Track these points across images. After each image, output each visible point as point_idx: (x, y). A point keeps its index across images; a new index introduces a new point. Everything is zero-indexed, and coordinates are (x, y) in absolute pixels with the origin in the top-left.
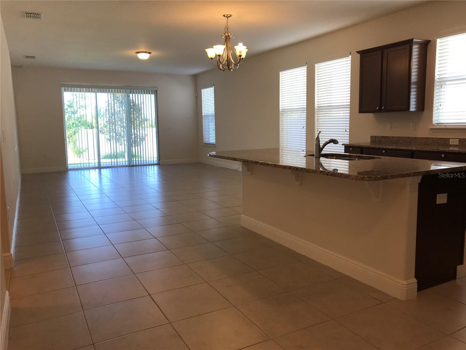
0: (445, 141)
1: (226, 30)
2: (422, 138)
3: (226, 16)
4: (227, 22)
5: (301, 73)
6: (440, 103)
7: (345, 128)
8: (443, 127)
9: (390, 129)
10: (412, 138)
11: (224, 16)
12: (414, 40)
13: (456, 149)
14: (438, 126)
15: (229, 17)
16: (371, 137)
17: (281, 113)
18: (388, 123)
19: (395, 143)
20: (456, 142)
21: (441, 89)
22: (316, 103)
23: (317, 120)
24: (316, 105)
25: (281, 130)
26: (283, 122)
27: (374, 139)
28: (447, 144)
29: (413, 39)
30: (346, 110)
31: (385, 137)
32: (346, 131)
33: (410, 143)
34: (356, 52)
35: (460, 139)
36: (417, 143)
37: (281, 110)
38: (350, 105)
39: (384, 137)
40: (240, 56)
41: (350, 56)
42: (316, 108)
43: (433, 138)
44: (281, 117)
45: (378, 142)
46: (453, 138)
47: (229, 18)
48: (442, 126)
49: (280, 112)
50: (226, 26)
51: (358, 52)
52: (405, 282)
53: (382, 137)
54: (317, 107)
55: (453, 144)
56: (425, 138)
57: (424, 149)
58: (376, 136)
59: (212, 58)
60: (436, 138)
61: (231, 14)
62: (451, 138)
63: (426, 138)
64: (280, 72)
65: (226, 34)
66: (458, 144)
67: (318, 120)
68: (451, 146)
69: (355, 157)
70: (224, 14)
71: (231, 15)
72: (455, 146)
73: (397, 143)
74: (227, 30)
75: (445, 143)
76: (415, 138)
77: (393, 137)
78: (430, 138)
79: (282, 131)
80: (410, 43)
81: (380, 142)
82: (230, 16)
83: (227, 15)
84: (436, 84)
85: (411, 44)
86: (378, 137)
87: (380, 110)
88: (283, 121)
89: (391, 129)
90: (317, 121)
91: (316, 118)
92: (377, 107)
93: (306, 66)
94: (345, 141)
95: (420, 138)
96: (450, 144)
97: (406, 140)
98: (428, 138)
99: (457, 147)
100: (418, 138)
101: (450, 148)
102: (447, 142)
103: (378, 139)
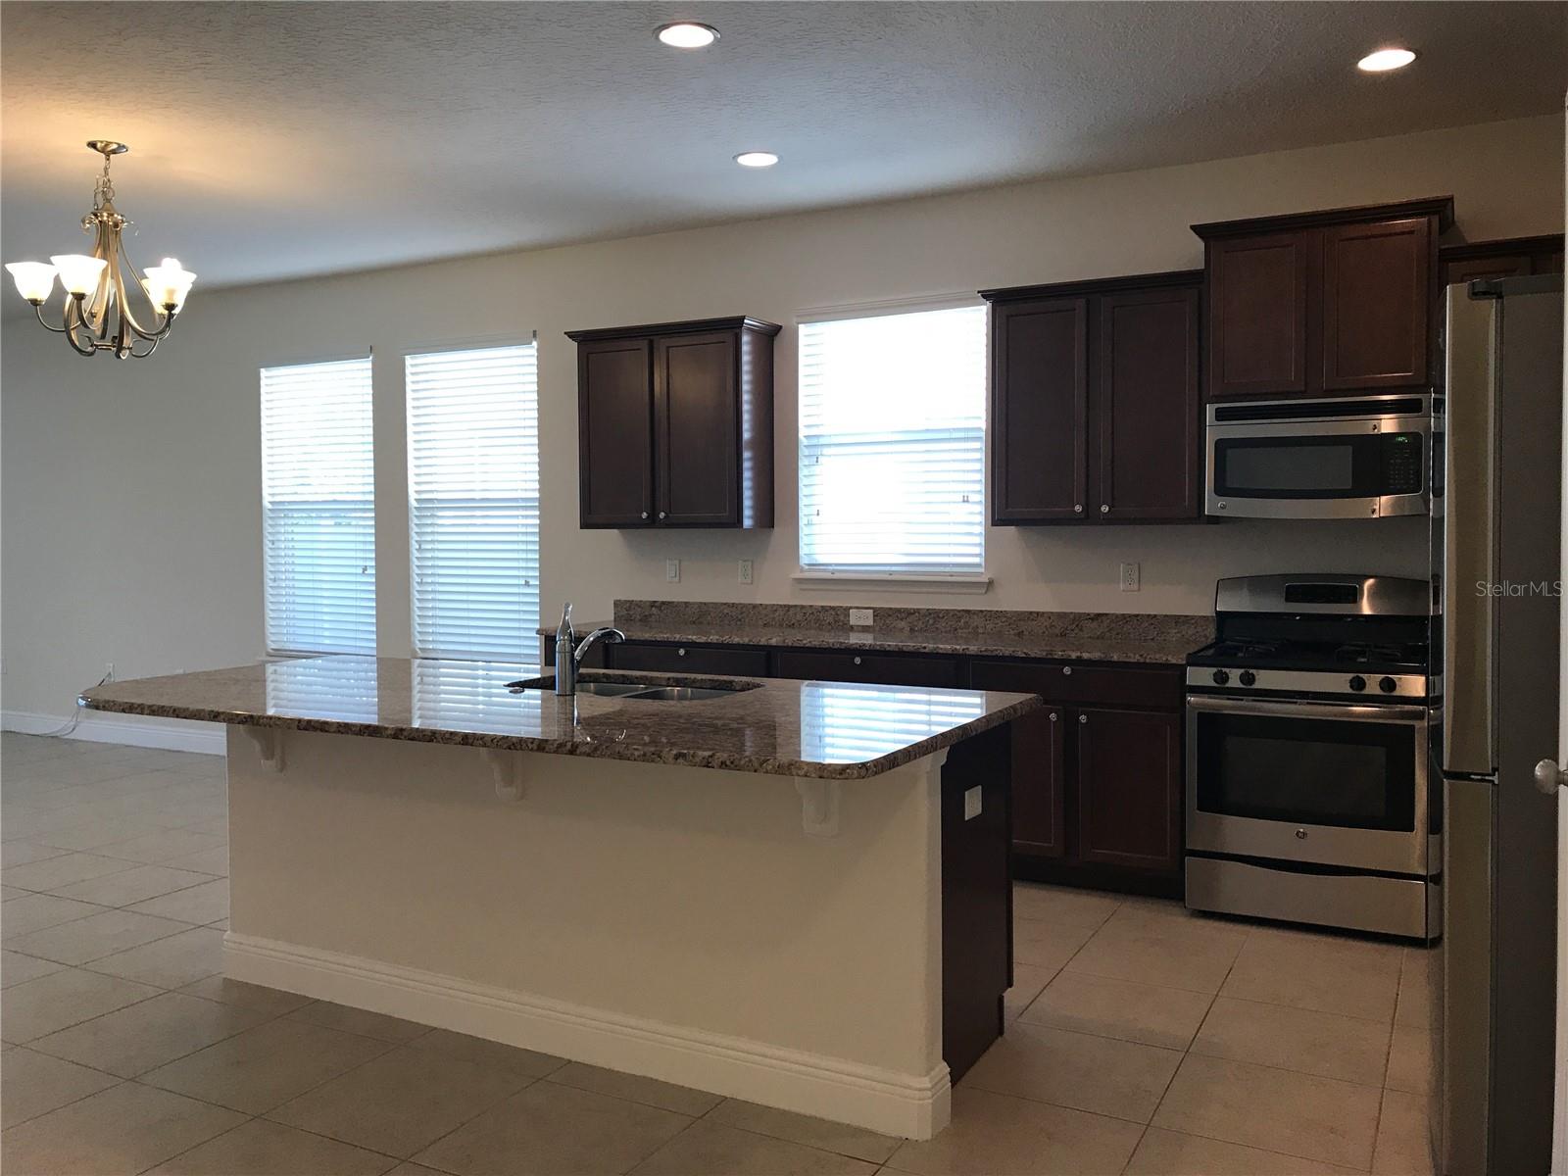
0: (838, 615)
1: (100, 198)
2: (775, 608)
3: (99, 145)
4: (106, 169)
5: (352, 379)
6: (817, 508)
7: (523, 573)
8: (828, 576)
10: (744, 606)
11: (93, 145)
12: (746, 321)
13: (867, 640)
14: (815, 571)
15: (114, 152)
16: (617, 604)
17: (270, 518)
18: (669, 562)
19: (694, 622)
20: (867, 618)
21: (814, 468)
22: (412, 488)
23: (417, 547)
24: (412, 496)
25: (272, 577)
26: (279, 549)
27: (626, 610)
28: (841, 623)
29: (743, 318)
30: (527, 517)
31: (663, 603)
32: (529, 586)
33: (739, 623)
34: (565, 333)
35: (875, 609)
36: (760, 623)
37: (270, 506)
38: (540, 500)
39: (658, 605)
40: (170, 307)
41: (535, 344)
42: (413, 503)
43: (803, 607)
44: (267, 529)
45: (640, 620)
46: (857, 608)
47: (112, 156)
48: (825, 571)
49: (267, 514)
50: (101, 183)
51: (572, 335)
52: (927, 1079)
53: (653, 604)
54: (416, 500)
55: (859, 623)
56: (781, 606)
57: (805, 642)
58: (632, 601)
59: (35, 302)
60: (811, 606)
61: (122, 143)
62: (851, 608)
63: (785, 606)
64: (262, 370)
65: (102, 216)
66: (870, 622)
67: (423, 547)
68: (852, 628)
69: (664, 683)
70: (92, 139)
71: (124, 147)
72: (865, 629)
73: (701, 623)
74: (108, 201)
75: (836, 621)
76: (755, 606)
77: (685, 603)
78: (796, 606)
79: (275, 580)
80: (735, 325)
81: (645, 620)
82: (121, 148)
83: (108, 144)
84: (803, 451)
85: (738, 331)
86: (639, 604)
87: (653, 523)
88: (277, 545)
89: (677, 578)
90: (420, 550)
91: (414, 537)
92: (642, 513)
93: (371, 358)
94: (524, 617)
95: (767, 605)
96: (851, 623)
97: (726, 611)
98: (789, 607)
99: (868, 632)
100: (760, 608)
101: (851, 634)
102: (842, 618)
103: (639, 609)
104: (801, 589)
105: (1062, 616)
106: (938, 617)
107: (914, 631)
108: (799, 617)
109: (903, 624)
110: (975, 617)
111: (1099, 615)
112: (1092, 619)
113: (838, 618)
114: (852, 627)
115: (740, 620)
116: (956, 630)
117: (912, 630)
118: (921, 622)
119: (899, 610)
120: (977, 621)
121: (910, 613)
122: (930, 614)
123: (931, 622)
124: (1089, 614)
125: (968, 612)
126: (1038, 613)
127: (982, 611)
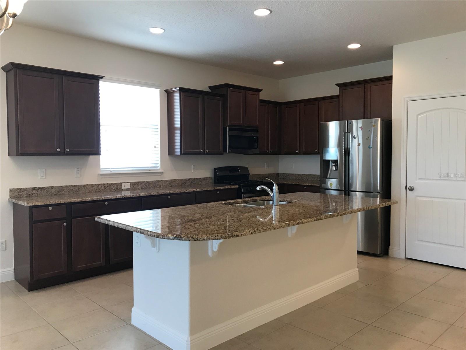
0: (117, 186)
2: (93, 186)
9: (44, 177)
10: (79, 186)
14: (105, 171)
16: (11, 191)
18: (39, 170)
19: (56, 195)
20: (128, 186)
28: (118, 189)
31: (39, 188)
33: (77, 193)
35: (130, 183)
36: (87, 192)
39: (35, 189)
43: (104, 184)
46: (124, 183)
53: (34, 189)
55: (125, 188)
56: (95, 185)
58: (21, 189)
60: (107, 184)
62: (122, 183)
63: (97, 184)
66: (129, 187)
72: (127, 190)
73: (60, 195)
75: (117, 188)
77: (51, 187)
78: (102, 184)
86: (25, 190)
92: (57, 149)
96: (122, 188)
97: (71, 189)
98: (99, 184)
99: (128, 190)
100: (87, 186)
101: (122, 192)
102: (119, 187)
103: (26, 192)
104: (102, 178)
105: (181, 180)
106: (150, 184)
107: (143, 188)
108: (103, 188)
109: (139, 187)
110: (160, 182)
111: (190, 179)
112: (188, 180)
113: (117, 187)
114: (122, 190)
115: (78, 192)
116: (155, 187)
117: (142, 188)
118: (145, 186)
119: (138, 182)
120: (161, 184)
121: (141, 183)
122: (147, 183)
123: (148, 185)
124: (187, 179)
125: (158, 181)
126: (176, 180)
127: (162, 181)
